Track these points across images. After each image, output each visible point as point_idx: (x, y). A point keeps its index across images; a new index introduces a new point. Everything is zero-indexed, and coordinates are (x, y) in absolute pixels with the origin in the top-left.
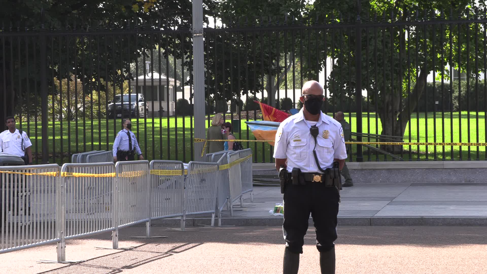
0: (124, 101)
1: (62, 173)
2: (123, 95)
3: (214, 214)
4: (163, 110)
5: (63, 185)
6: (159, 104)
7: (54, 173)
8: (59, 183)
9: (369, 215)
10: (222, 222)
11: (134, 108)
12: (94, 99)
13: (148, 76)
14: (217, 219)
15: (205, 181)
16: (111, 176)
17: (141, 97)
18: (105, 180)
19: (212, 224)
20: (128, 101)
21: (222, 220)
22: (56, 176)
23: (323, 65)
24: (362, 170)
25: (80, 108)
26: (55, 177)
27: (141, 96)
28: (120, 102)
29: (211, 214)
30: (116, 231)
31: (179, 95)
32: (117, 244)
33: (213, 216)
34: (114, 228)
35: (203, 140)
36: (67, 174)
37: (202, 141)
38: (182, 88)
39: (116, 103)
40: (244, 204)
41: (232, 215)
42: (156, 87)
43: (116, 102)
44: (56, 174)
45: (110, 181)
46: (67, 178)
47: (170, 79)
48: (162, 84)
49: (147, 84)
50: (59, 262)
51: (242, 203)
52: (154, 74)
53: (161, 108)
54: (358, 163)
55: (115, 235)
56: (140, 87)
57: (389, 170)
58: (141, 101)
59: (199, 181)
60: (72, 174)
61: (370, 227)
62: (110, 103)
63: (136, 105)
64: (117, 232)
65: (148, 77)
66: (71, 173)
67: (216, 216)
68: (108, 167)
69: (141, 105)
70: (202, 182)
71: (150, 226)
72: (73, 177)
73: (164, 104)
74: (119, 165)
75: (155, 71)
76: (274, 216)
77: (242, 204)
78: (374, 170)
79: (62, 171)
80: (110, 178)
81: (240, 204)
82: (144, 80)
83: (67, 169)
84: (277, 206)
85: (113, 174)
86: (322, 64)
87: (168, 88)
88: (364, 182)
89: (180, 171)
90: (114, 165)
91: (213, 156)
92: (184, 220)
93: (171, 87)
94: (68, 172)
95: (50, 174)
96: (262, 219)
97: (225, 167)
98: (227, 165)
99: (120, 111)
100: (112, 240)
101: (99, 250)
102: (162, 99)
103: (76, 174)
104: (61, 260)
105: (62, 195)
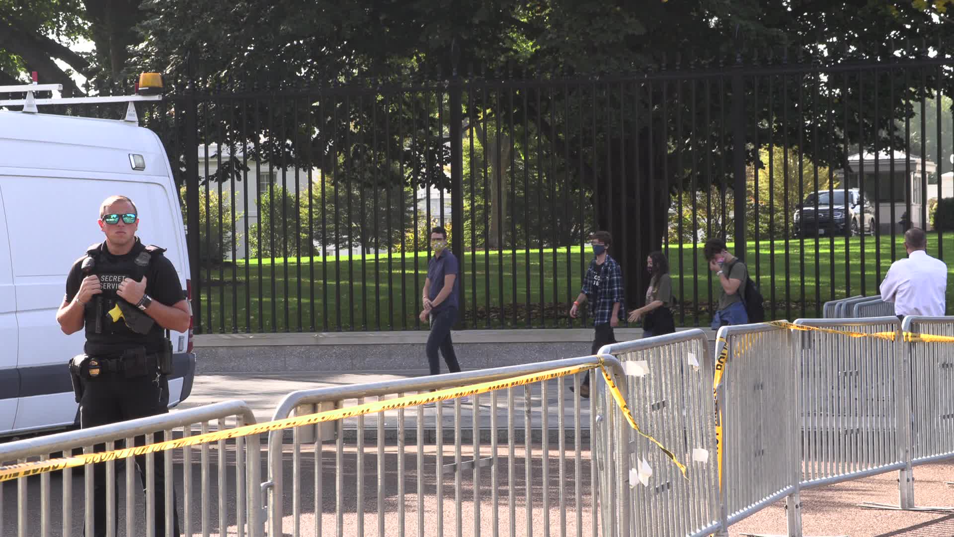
0: (821, 205)
1: (904, 334)
5: (906, 359)
7: (890, 335)
8: (899, 354)
20: (829, 203)
22: (894, 339)
26: (893, 343)
36: (911, 336)
44: (894, 336)
46: (912, 344)
47: (912, 159)
48: (898, 169)
49: (867, 169)
50: (904, 509)
58: (859, 203)
60: (919, 337)
72: (921, 342)
79: (904, 331)
93: (918, 175)
94: (912, 331)
95: (886, 336)
103: (924, 336)
104: (907, 504)
105: (905, 377)
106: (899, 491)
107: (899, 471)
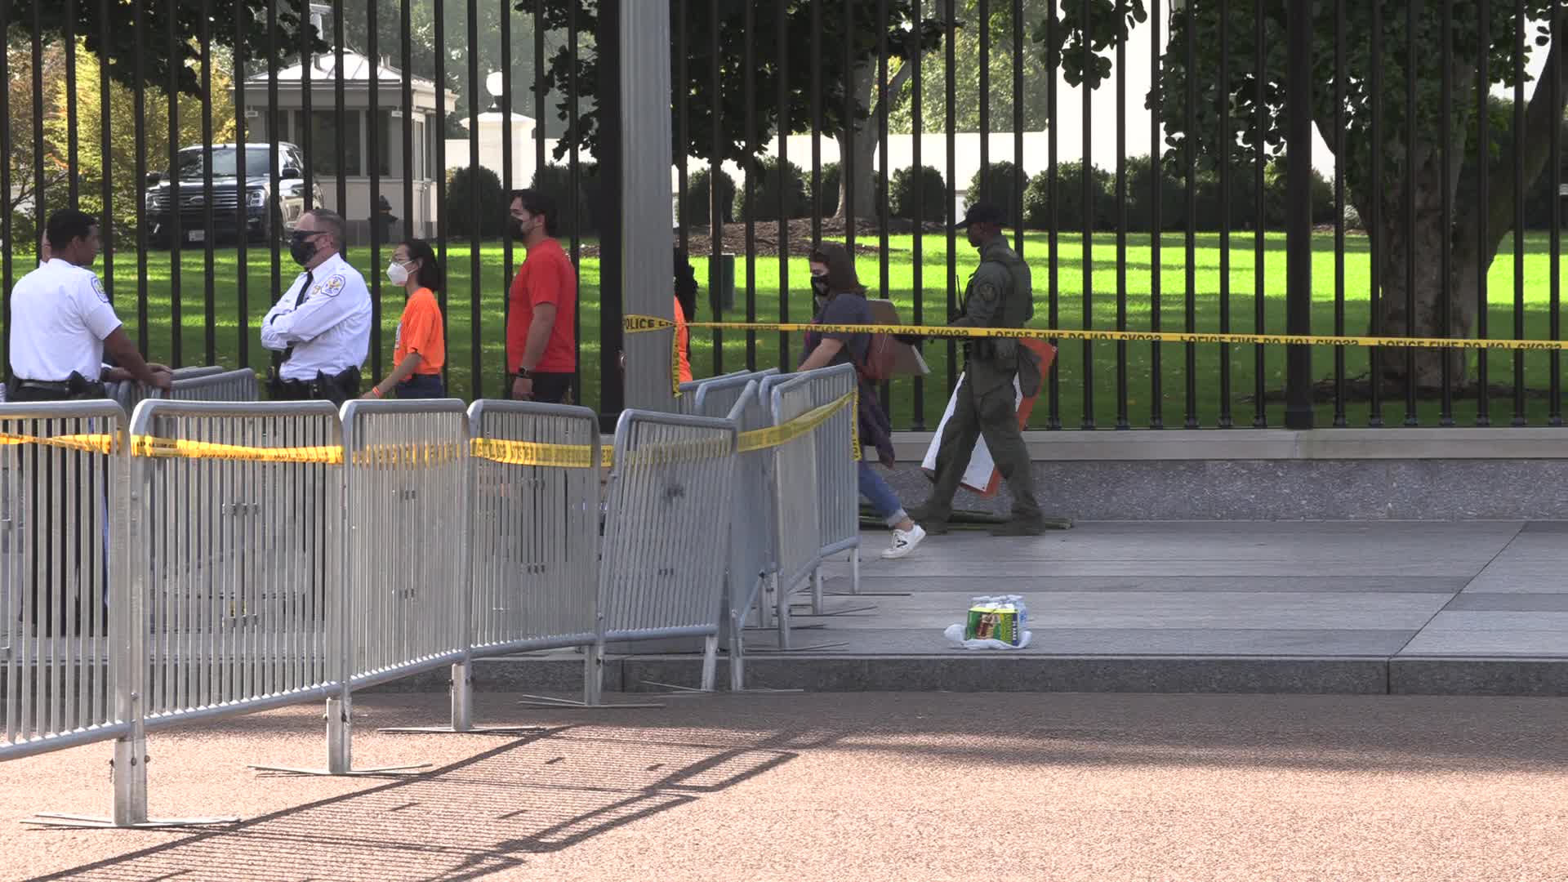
0: (218, 176)
1: (135, 439)
2: (214, 146)
3: (716, 639)
4: (391, 213)
5: (140, 495)
6: (366, 190)
7: (98, 440)
8: (121, 483)
9: (1381, 651)
10: (746, 670)
11: (261, 204)
12: (83, 165)
13: (318, 67)
14: (727, 663)
15: (682, 495)
16: (323, 458)
17: (290, 159)
18: (299, 473)
19: (703, 685)
20: (235, 173)
21: (747, 666)
22: (109, 451)
23: (1131, 14)
24: (1308, 463)
25: (18, 201)
26: (105, 457)
27: (290, 153)
28: (199, 176)
29: (700, 637)
30: (342, 699)
31: (457, 155)
32: (346, 753)
33: (711, 646)
34: (333, 683)
35: (664, 322)
36: (153, 445)
37: (656, 326)
38: (465, 123)
39: (182, 184)
40: (828, 602)
41: (788, 645)
42: (355, 114)
43: (185, 179)
44: (109, 444)
45: (319, 485)
46: (152, 464)
47: (415, 83)
48: (382, 102)
49: (317, 102)
50: (122, 824)
51: (819, 595)
52: (346, 58)
53: (378, 205)
54: (1290, 435)
55: (340, 714)
56: (284, 113)
57: (1427, 465)
58: (289, 174)
59: (657, 496)
60: (174, 446)
61: (1384, 698)
62: (155, 180)
63: (268, 189)
64: (346, 703)
65: (318, 71)
66: (167, 441)
67: (722, 650)
68: (309, 420)
69: (289, 193)
70: (671, 502)
71: (466, 681)
72: (177, 457)
73: (391, 190)
74: (355, 415)
75: (349, 47)
76: (965, 652)
77: (819, 600)
78: (1363, 463)
79: (135, 433)
80: (319, 469)
81: (808, 600)
82: (303, 85)
83: (152, 426)
84: (977, 608)
85: (333, 452)
86: (1129, 9)
87: (407, 121)
88: (1320, 516)
89: (585, 451)
90: (335, 413)
91: (699, 393)
92: (598, 661)
93: (418, 117)
94: (156, 434)
95: (88, 443)
96: (918, 664)
97: (759, 440)
98: (770, 429)
99: (195, 218)
100: (324, 733)
101: (271, 780)
102: (378, 170)
103: (188, 447)
104: (128, 815)
105: (133, 534)
106: (113, 787)
107: (114, 740)
